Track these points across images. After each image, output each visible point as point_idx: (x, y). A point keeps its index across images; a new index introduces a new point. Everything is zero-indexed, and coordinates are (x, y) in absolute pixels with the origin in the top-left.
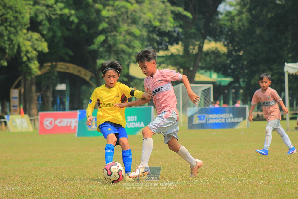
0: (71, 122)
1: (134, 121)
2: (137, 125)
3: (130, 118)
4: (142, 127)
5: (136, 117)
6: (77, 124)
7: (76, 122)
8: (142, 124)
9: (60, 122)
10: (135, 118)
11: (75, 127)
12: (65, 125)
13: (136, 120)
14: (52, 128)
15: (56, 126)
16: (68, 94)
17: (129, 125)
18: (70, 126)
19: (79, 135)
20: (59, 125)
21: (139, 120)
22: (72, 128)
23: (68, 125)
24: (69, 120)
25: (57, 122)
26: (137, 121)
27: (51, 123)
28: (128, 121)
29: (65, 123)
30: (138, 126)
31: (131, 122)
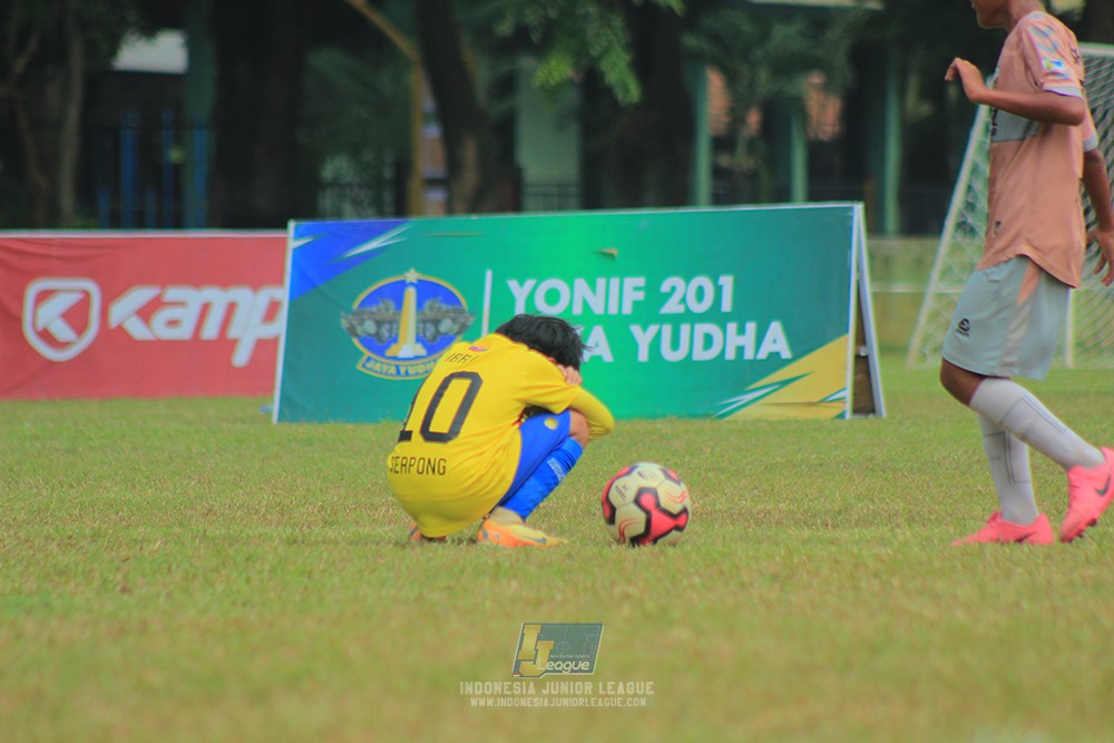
0: (231, 308)
1: (715, 315)
2: (738, 341)
3: (682, 292)
4: (775, 361)
5: (727, 282)
6: (279, 328)
7: (271, 312)
8: (777, 339)
9: (145, 313)
10: (719, 290)
11: (264, 347)
12: (184, 332)
13: (727, 306)
14: (86, 355)
15: (113, 337)
16: (201, 104)
17: (675, 345)
18: (225, 344)
19: (290, 409)
20: (137, 330)
21: (753, 308)
22: (241, 357)
23: (210, 331)
24: (217, 297)
25: (123, 312)
26: (740, 315)
27: (76, 317)
28: (672, 307)
29: (188, 317)
30: (740, 350)
31: (691, 318)
